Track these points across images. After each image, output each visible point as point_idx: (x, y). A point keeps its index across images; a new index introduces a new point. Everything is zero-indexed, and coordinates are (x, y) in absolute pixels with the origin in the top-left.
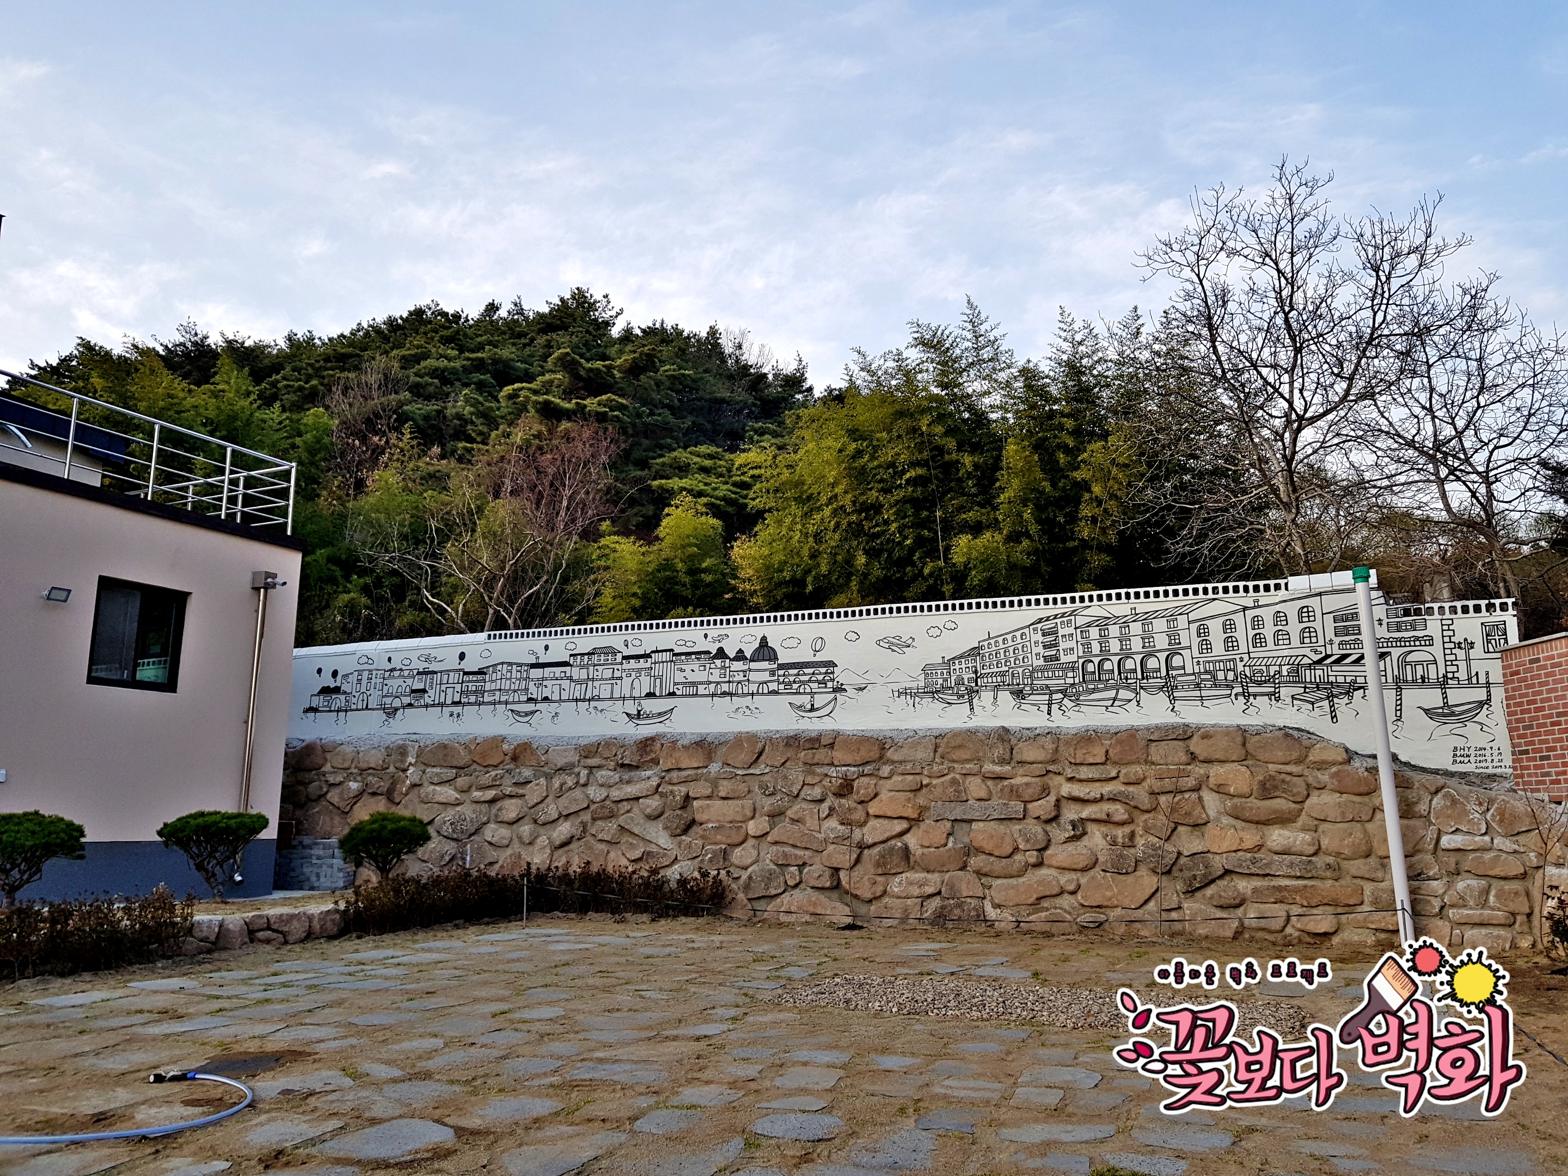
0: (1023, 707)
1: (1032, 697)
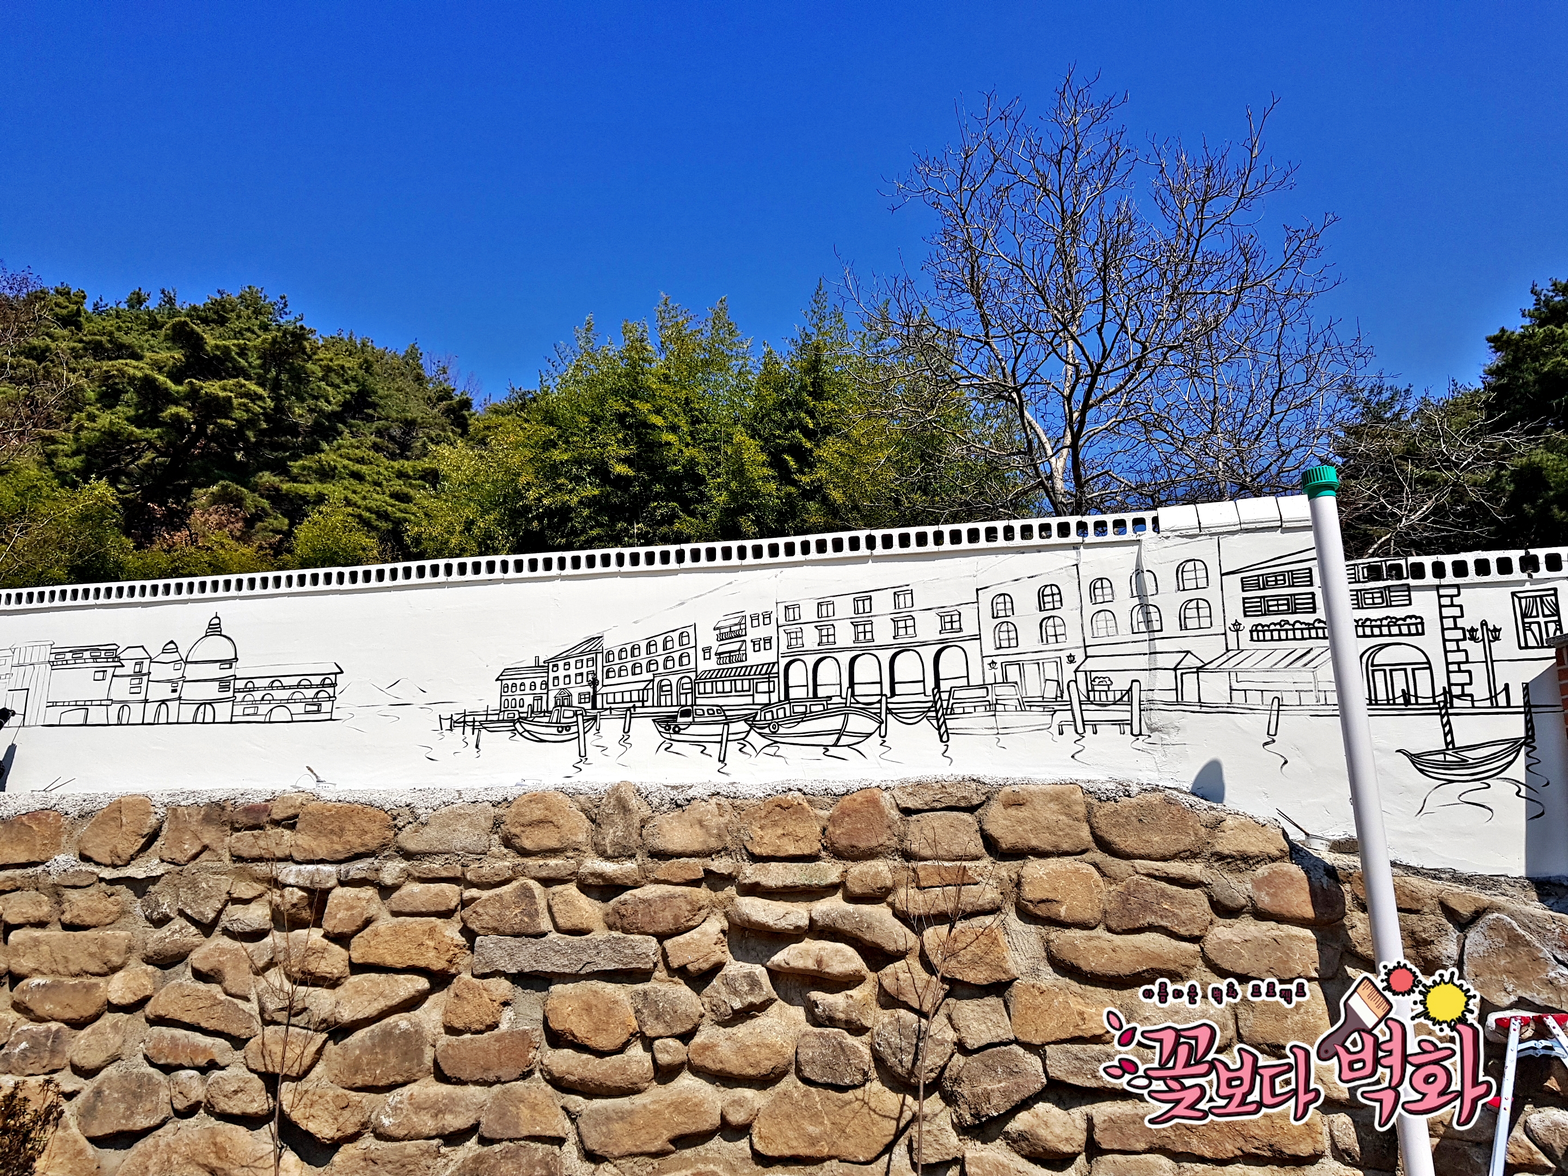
0: (676, 747)
1: (693, 729)
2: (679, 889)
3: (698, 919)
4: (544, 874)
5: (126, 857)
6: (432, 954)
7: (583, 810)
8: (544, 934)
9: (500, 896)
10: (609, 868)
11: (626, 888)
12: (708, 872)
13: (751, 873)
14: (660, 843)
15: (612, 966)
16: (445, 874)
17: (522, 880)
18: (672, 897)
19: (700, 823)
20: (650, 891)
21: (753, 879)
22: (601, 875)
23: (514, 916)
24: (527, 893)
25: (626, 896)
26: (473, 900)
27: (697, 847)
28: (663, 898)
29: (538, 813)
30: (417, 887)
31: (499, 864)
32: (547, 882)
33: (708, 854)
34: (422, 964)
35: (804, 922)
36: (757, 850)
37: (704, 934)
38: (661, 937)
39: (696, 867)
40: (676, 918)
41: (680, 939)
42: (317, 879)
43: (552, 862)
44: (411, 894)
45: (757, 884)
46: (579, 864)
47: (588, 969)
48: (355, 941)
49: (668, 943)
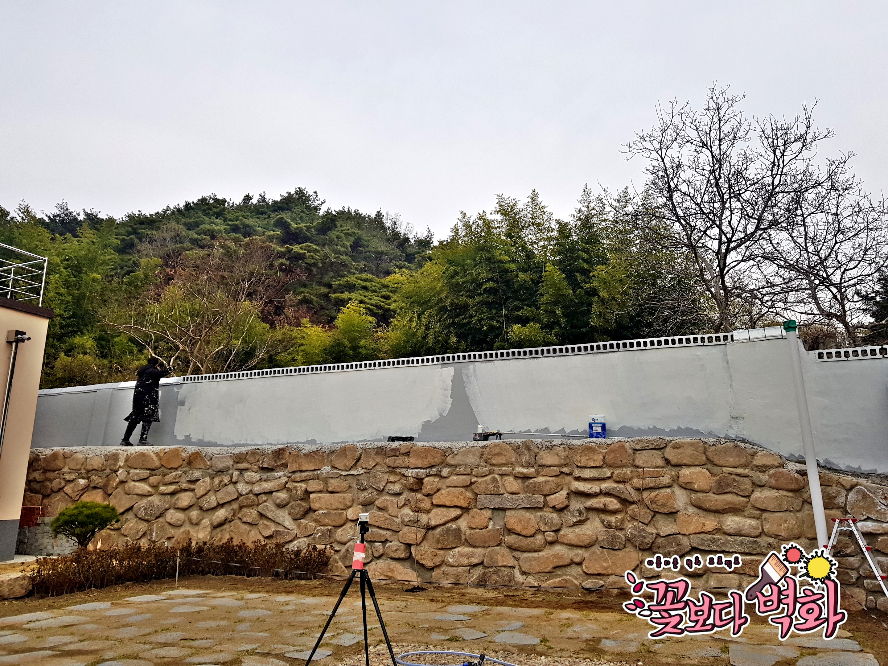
2: (551, 479)
3: (558, 490)
4: (501, 473)
5: (350, 467)
6: (462, 501)
7: (514, 450)
8: (502, 494)
9: (486, 481)
10: (525, 470)
11: (531, 478)
12: (561, 473)
13: (577, 473)
14: (544, 462)
15: (528, 506)
16: (465, 473)
17: (493, 475)
18: (548, 481)
19: (558, 455)
20: (540, 479)
21: (578, 475)
22: (522, 473)
23: (491, 487)
24: (495, 480)
25: (531, 481)
26: (475, 482)
27: (556, 463)
28: (545, 482)
29: (497, 450)
30: (455, 477)
31: (485, 469)
32: (502, 475)
33: (561, 466)
34: (459, 505)
35: (598, 491)
36: (579, 465)
37: (561, 495)
38: (545, 496)
39: (556, 470)
40: (551, 489)
41: (552, 496)
42: (419, 474)
43: (504, 469)
44: (454, 480)
45: (580, 477)
46: (513, 469)
47: (519, 507)
48: (434, 496)
49: (548, 498)
